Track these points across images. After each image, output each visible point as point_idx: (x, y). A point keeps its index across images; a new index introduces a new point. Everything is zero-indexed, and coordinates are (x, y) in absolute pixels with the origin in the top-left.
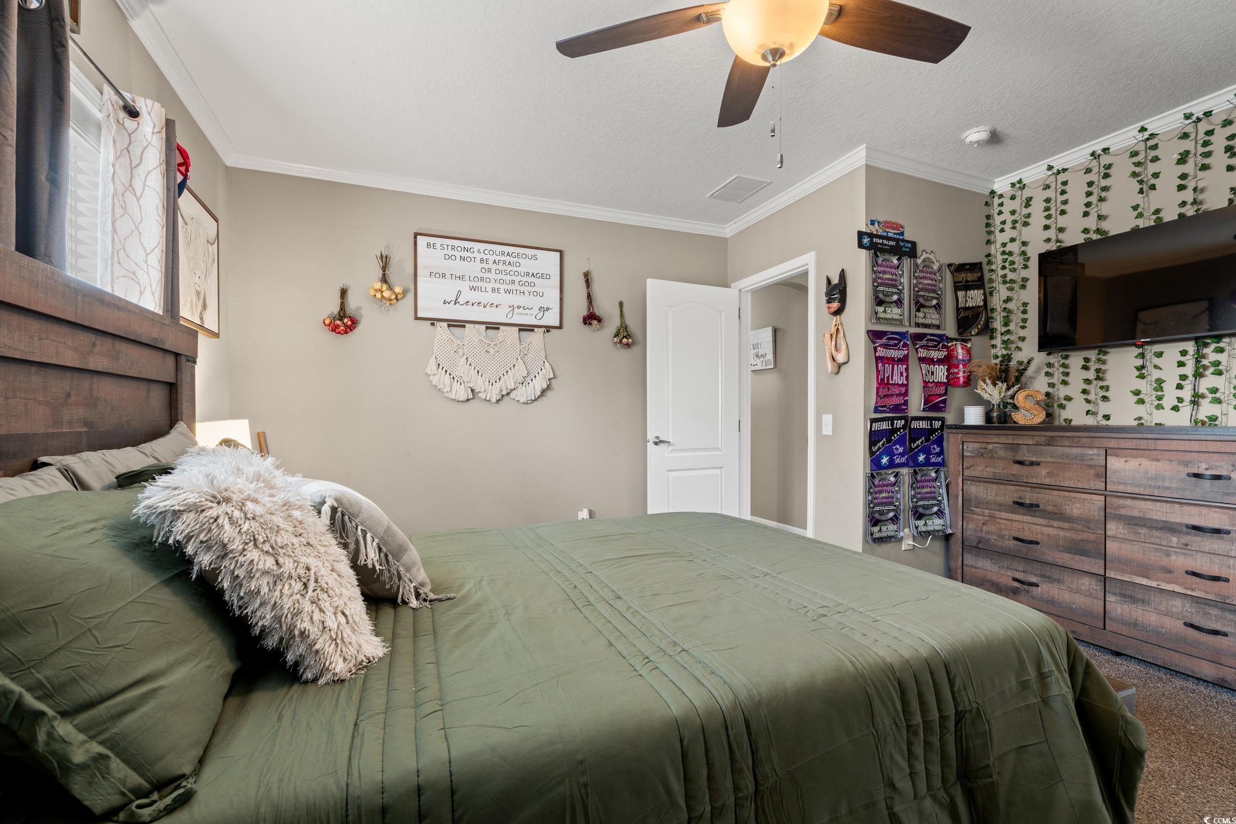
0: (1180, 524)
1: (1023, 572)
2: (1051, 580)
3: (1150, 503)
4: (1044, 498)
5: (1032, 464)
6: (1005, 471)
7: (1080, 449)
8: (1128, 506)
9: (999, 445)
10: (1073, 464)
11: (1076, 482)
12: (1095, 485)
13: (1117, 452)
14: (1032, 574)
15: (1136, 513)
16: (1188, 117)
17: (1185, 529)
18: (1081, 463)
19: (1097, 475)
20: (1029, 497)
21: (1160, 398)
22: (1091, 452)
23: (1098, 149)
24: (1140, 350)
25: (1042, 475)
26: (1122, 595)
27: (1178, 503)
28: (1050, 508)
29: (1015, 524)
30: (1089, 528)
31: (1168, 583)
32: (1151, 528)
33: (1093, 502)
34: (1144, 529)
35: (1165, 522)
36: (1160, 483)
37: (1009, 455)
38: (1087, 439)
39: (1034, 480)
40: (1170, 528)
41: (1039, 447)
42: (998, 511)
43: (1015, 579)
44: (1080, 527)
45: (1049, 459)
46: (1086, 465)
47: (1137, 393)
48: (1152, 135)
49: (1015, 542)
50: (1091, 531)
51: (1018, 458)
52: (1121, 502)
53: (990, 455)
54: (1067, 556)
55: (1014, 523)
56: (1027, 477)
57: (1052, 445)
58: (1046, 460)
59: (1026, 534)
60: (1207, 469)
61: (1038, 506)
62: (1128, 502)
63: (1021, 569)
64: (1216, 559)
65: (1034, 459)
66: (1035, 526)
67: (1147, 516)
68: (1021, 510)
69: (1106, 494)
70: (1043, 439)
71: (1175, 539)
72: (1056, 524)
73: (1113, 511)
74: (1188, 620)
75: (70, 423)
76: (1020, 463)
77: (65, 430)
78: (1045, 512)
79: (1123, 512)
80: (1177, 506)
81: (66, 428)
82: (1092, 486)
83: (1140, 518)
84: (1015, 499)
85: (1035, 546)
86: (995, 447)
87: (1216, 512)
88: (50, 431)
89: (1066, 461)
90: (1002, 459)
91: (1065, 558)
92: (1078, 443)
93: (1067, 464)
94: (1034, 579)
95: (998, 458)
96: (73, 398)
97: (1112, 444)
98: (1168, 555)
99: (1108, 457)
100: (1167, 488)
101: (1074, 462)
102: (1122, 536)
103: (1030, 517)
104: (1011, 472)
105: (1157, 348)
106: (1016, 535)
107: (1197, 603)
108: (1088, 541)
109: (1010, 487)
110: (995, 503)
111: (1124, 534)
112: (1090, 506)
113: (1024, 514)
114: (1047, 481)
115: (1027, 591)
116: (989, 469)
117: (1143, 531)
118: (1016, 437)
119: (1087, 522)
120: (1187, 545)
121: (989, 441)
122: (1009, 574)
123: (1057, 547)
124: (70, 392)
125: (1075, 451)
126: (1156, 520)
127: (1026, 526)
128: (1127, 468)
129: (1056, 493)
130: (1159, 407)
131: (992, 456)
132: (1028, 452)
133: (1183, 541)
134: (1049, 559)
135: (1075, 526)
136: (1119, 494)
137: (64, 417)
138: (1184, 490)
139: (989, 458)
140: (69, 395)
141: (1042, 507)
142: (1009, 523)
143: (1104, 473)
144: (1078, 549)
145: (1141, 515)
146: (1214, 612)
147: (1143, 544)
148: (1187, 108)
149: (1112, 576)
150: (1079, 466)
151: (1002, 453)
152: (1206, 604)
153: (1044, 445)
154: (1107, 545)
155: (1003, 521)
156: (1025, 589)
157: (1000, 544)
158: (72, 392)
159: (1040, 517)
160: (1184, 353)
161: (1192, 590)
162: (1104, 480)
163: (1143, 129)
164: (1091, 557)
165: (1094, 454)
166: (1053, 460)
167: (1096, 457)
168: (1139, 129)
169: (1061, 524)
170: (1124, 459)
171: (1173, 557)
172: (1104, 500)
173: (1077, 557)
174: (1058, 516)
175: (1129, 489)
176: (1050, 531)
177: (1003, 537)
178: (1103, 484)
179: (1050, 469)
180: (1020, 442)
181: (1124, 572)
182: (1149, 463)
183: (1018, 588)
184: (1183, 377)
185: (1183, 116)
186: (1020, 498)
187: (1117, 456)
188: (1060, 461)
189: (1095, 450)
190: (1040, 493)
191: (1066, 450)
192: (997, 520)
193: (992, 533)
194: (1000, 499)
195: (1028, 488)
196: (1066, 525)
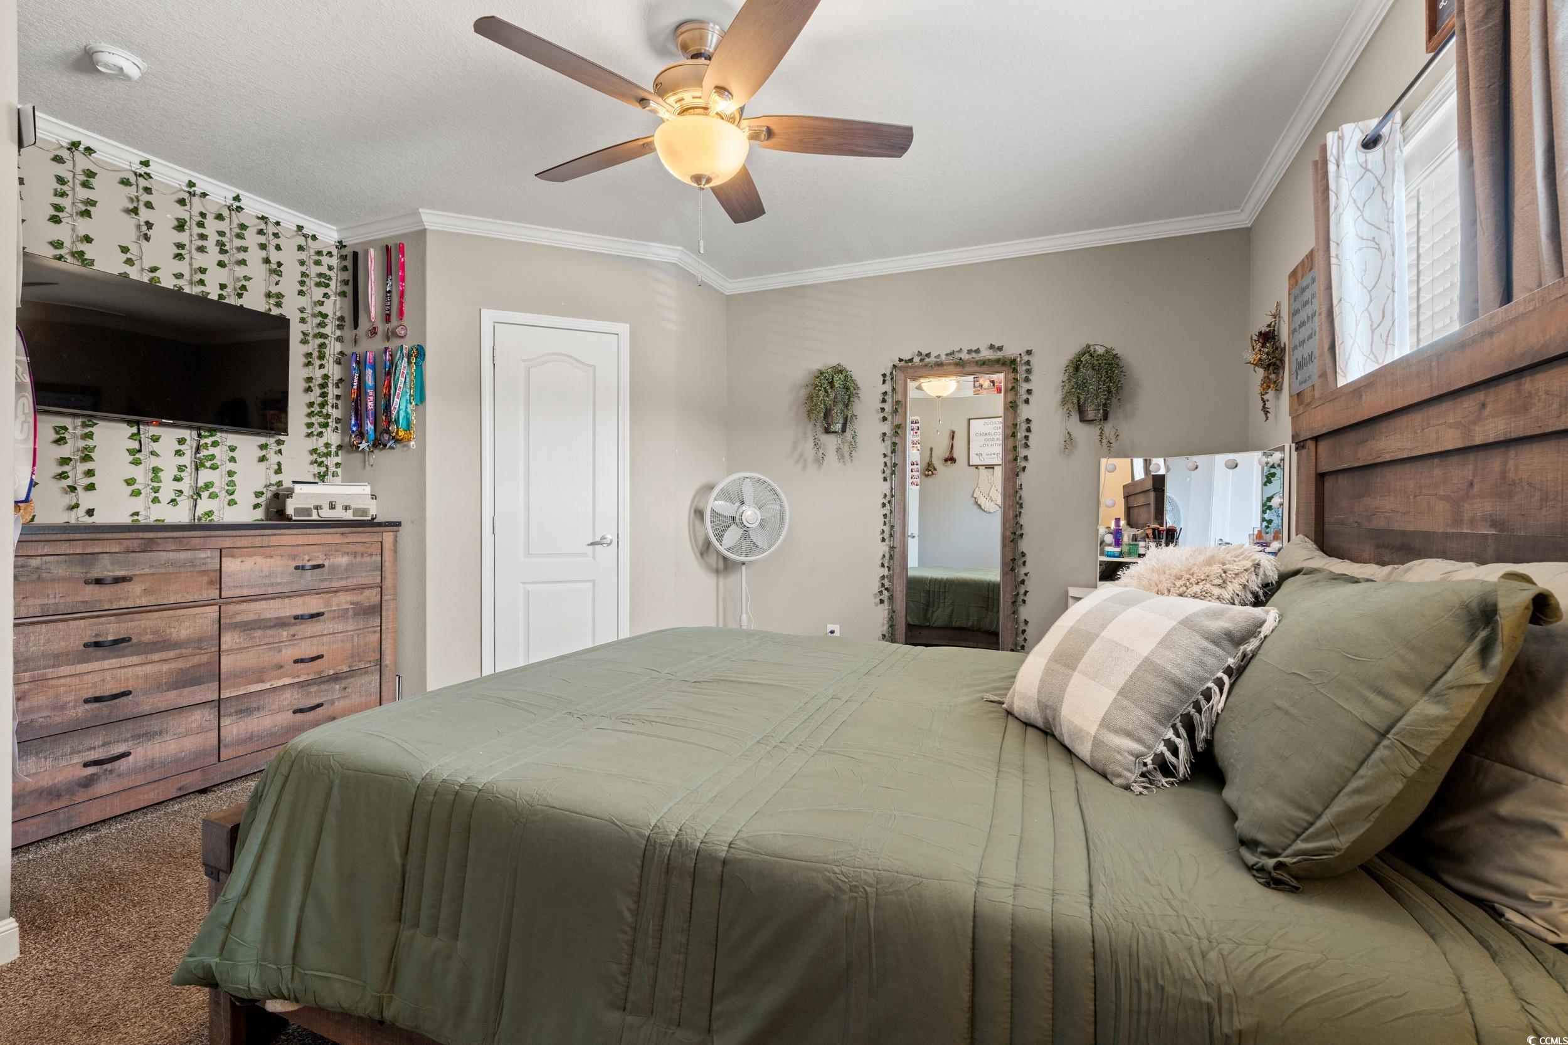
0: (289, 617)
1: (104, 745)
2: (148, 736)
3: (264, 602)
4: (138, 627)
5: (117, 580)
6: (69, 599)
7: (190, 553)
8: (244, 611)
9: (56, 557)
10: (181, 573)
11: (185, 594)
12: (208, 594)
13: (232, 552)
14: (118, 742)
15: (252, 617)
16: (191, 184)
17: (293, 621)
18: (191, 569)
19: (211, 582)
20: (112, 630)
21: (156, 490)
22: (203, 555)
23: (86, 142)
24: (134, 430)
25: (135, 594)
26: (239, 712)
27: (287, 597)
28: (148, 638)
29: (87, 679)
30: (200, 649)
31: (279, 679)
32: (266, 628)
33: (205, 615)
34: (259, 631)
35: (277, 618)
36: (273, 580)
37: (78, 571)
38: (198, 539)
39: (123, 604)
40: (281, 623)
41: (131, 555)
42: (54, 666)
43: (86, 765)
44: (190, 651)
45: (147, 571)
46: (198, 572)
47: (130, 482)
48: (148, 175)
49: (88, 706)
50: (203, 652)
51: (96, 573)
52: (238, 607)
53: (34, 576)
54: (173, 694)
55: (85, 677)
56: (110, 601)
57: (151, 551)
58: (142, 572)
59: (108, 686)
60: (309, 561)
61: (130, 639)
62: (244, 606)
63: (98, 742)
64: (315, 641)
65: (122, 573)
66: (123, 671)
67: (262, 617)
68: (99, 652)
69: (221, 602)
70: (136, 543)
71: (285, 633)
72: (156, 657)
73: (228, 621)
74: (295, 707)
75: (1472, 522)
76: (99, 581)
77: (1465, 531)
78: (139, 645)
79: (239, 619)
80: (286, 600)
81: (1467, 528)
82: (205, 596)
83: (255, 621)
84: (87, 640)
85: (124, 699)
86: (46, 563)
87: (314, 598)
88: (1450, 530)
89: (171, 569)
90: (63, 579)
91: (173, 698)
92: (187, 544)
93: (173, 573)
94: (121, 748)
95: (52, 580)
96: (1476, 488)
97: (227, 543)
98: (280, 651)
99: (223, 559)
100: (279, 584)
101: (182, 569)
102: (238, 646)
103: (114, 660)
104: (80, 599)
105: (154, 430)
106: (90, 694)
107: (302, 687)
108: (199, 665)
109: (77, 622)
110: (45, 656)
111: (240, 643)
112: (201, 621)
113: (104, 659)
114: (144, 601)
115: (111, 770)
116: (31, 602)
117: (258, 633)
118: (90, 543)
119: (198, 642)
120: (294, 636)
121: (33, 553)
122: (75, 761)
123: (158, 688)
124: (1472, 480)
125: (183, 556)
126: (270, 619)
127: (108, 676)
128: (243, 569)
129: (157, 614)
130: (156, 500)
131: (39, 577)
132: (112, 564)
133: (292, 633)
134: (147, 708)
135: (184, 651)
136: (234, 600)
137: (1465, 514)
138: (292, 583)
139: (32, 582)
140: (1471, 485)
141: (134, 640)
142: (76, 680)
143: (218, 580)
144: (187, 679)
145: (256, 617)
146: (314, 689)
147: (258, 648)
148: (196, 177)
149: (228, 695)
150: (189, 574)
151: (61, 571)
152: (309, 685)
153: (139, 552)
154: (222, 661)
155: (63, 681)
156: (106, 770)
157: (58, 720)
158: (1475, 481)
159: (132, 655)
160: (182, 441)
161: (298, 677)
162: (218, 586)
163: (146, 164)
164: (203, 683)
165: (208, 558)
166: (152, 571)
167: (209, 560)
168: (143, 160)
169: (164, 655)
170: (240, 560)
171: (284, 651)
172: (218, 610)
173: (186, 691)
174: (162, 644)
175: (245, 592)
176: (148, 669)
177: (63, 707)
178: (217, 592)
179: (147, 584)
180: (96, 551)
181: (239, 685)
182: (263, 560)
183: (93, 775)
184: (181, 468)
185: (187, 182)
186: (97, 635)
187: (233, 556)
188: (163, 570)
189: (209, 551)
190: (132, 620)
191: (172, 555)
192: (51, 682)
193: (39, 708)
194: (56, 647)
195: (112, 618)
196: (171, 654)
